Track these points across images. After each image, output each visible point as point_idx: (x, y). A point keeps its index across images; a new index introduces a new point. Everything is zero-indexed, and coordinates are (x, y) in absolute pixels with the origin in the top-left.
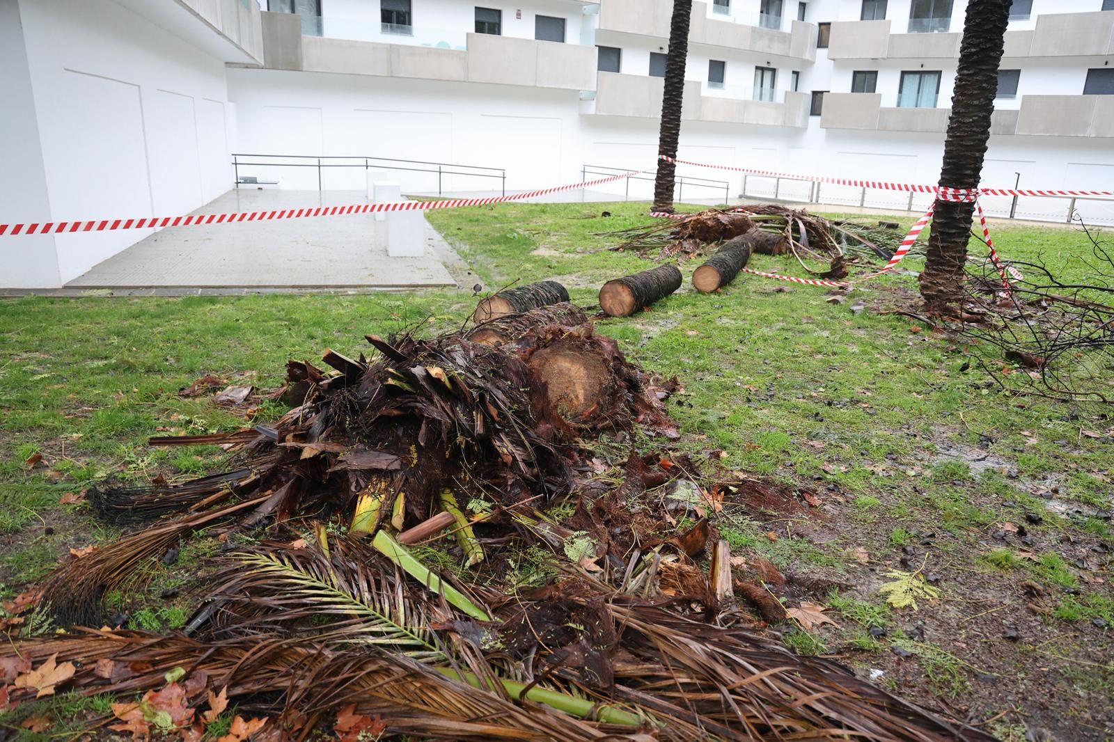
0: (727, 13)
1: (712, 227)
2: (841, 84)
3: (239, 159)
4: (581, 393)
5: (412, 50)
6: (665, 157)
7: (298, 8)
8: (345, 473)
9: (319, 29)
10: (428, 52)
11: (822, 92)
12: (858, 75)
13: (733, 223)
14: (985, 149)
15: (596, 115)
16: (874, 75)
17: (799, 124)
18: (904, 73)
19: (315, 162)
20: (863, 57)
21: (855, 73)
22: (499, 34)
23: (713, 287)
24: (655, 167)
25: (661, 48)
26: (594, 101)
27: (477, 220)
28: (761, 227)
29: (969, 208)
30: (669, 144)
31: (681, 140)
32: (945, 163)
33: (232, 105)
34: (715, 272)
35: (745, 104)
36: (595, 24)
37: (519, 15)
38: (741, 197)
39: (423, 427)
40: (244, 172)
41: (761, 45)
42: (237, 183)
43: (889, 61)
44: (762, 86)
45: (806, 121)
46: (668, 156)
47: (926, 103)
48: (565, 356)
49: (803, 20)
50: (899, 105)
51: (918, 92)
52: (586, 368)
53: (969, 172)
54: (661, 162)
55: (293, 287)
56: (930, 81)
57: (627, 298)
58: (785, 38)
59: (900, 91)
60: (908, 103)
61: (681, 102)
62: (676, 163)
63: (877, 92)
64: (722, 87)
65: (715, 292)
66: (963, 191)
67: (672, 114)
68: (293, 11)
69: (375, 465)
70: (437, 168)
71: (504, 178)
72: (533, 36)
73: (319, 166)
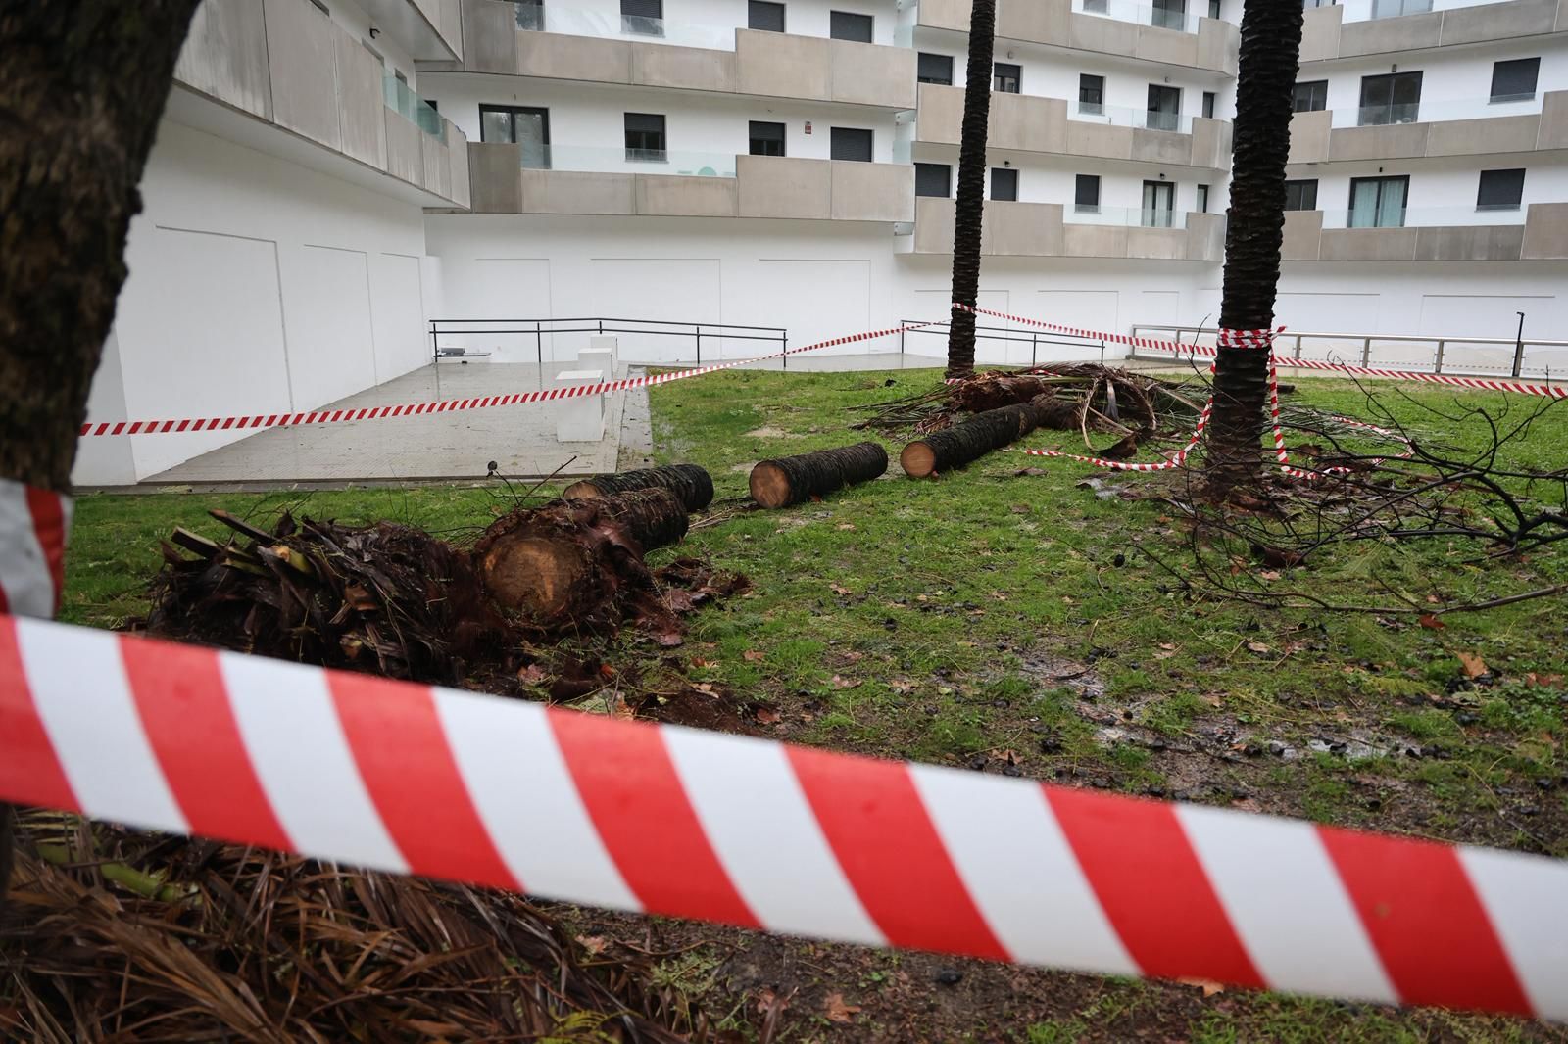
0: (1100, 112)
1: (989, 394)
3: (440, 327)
4: (549, 587)
5: (664, 181)
6: (959, 305)
7: (520, 135)
9: (547, 161)
10: (686, 181)
12: (1291, 187)
14: (1277, 276)
15: (915, 253)
16: (1312, 186)
17: (1209, 255)
18: (1355, 182)
19: (533, 326)
20: (1298, 160)
22: (783, 154)
23: (926, 471)
25: (1007, 163)
26: (913, 237)
27: (713, 395)
28: (1059, 392)
30: (965, 289)
31: (983, 283)
32: (1226, 296)
33: (433, 259)
34: (928, 451)
35: (1129, 232)
36: (912, 135)
37: (808, 129)
39: (252, 613)
40: (445, 342)
41: (1149, 153)
42: (436, 356)
43: (1332, 166)
44: (1154, 207)
46: (963, 303)
47: (1387, 224)
48: (532, 543)
49: (1211, 116)
50: (1350, 224)
51: (1378, 206)
52: (556, 557)
54: (954, 311)
55: (409, 479)
56: (1393, 192)
57: (780, 483)
58: (1183, 142)
59: (1352, 205)
60: (1364, 220)
62: (977, 313)
63: (1318, 208)
64: (1096, 211)
65: (929, 476)
67: (967, 248)
68: (514, 140)
70: (693, 330)
71: (785, 340)
72: (827, 155)
73: (539, 332)
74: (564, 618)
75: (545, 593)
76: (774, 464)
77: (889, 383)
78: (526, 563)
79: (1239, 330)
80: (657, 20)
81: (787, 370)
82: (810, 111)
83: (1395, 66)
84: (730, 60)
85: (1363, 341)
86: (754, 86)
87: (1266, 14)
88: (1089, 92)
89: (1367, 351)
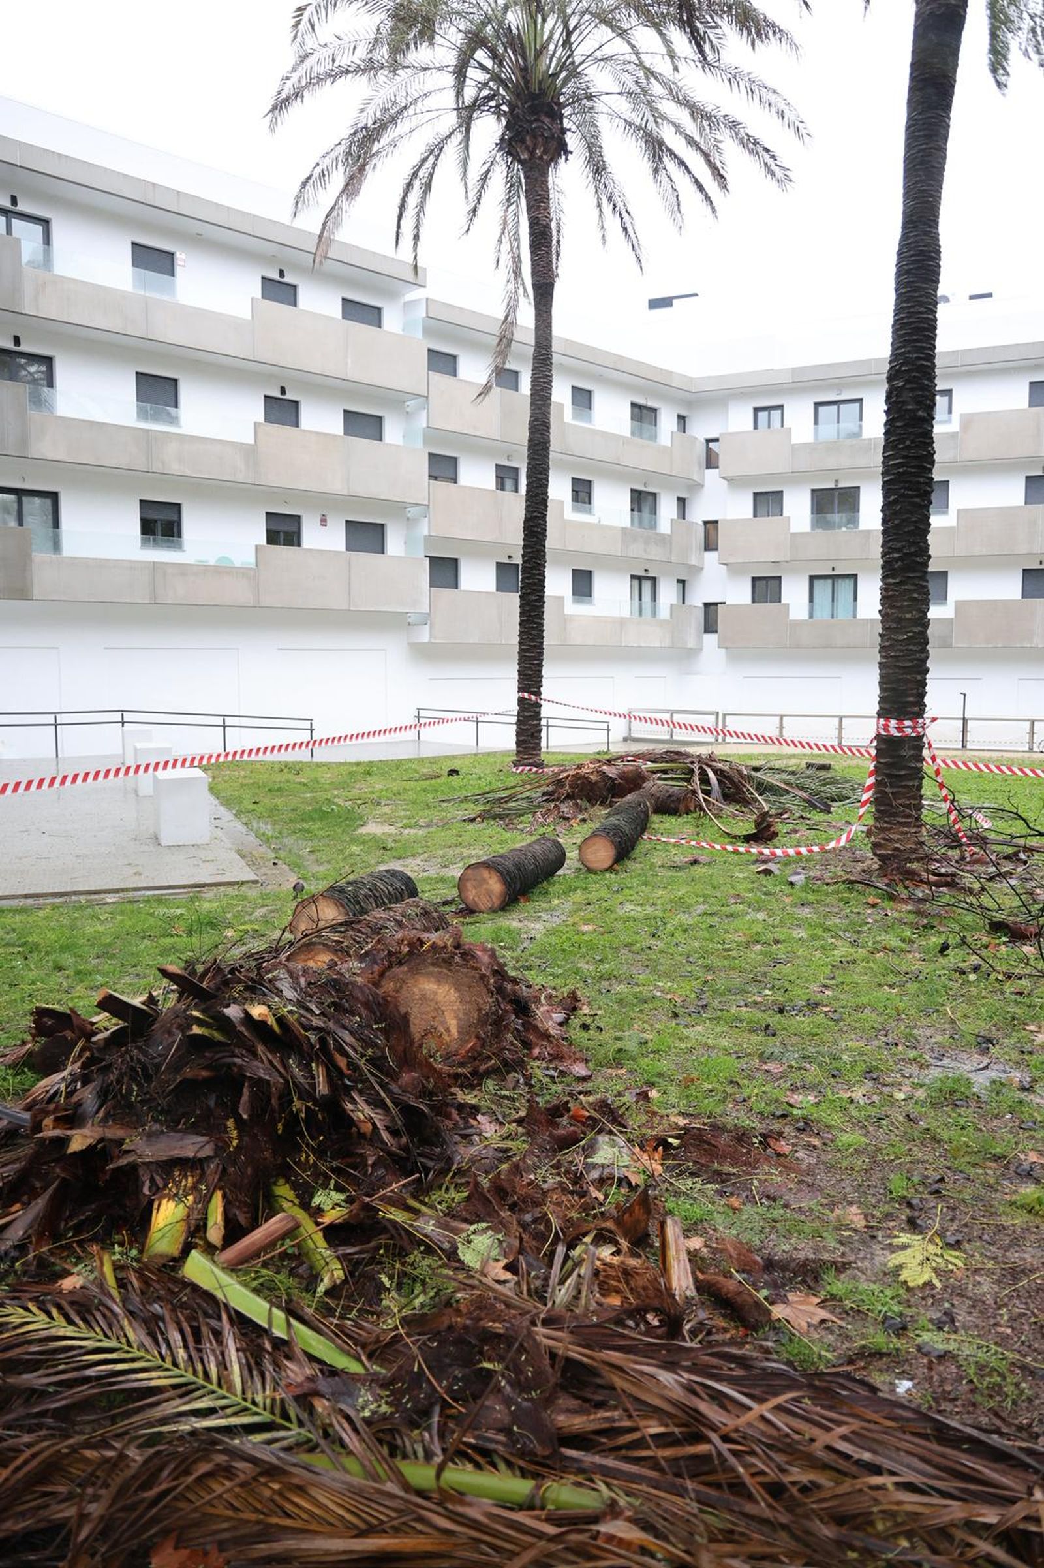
0: (589, 512)
1: (596, 783)
2: (739, 594)
4: (453, 1024)
5: (183, 570)
6: (526, 695)
7: (28, 519)
8: (133, 1168)
9: (56, 545)
10: (204, 570)
11: (716, 604)
12: (758, 583)
13: (623, 775)
14: (927, 670)
15: (430, 643)
16: (776, 582)
17: (691, 644)
18: (812, 578)
19: (50, 719)
20: (763, 559)
21: (755, 580)
22: (299, 545)
23: (608, 863)
24: (514, 708)
25: (510, 557)
26: (427, 627)
27: (279, 790)
28: (659, 779)
29: (918, 743)
30: (530, 679)
32: (881, 689)
34: (609, 844)
35: (622, 622)
36: (424, 529)
37: (324, 522)
38: (625, 739)
39: (246, 1091)
41: (636, 550)
43: (793, 564)
44: (640, 599)
45: (700, 641)
46: (531, 693)
47: (843, 614)
48: (431, 974)
49: (684, 518)
50: (811, 616)
51: (833, 600)
52: (457, 990)
53: (911, 699)
54: (521, 701)
56: (845, 587)
57: (495, 885)
58: (664, 540)
59: (811, 600)
60: (823, 612)
61: (542, 625)
62: (542, 702)
63: (783, 601)
64: (590, 603)
65: (610, 869)
66: (907, 723)
67: (532, 640)
68: (21, 524)
69: (177, 1153)
70: (219, 721)
71: (312, 730)
72: (342, 547)
73: (56, 725)
74: (475, 1057)
75: (448, 1030)
76: (486, 865)
77: (453, 772)
79: (887, 719)
80: (172, 410)
81: (315, 760)
82: (325, 505)
83: (837, 481)
84: (250, 453)
85: (837, 720)
86: (275, 478)
87: (908, 443)
88: (581, 494)
89: (840, 728)
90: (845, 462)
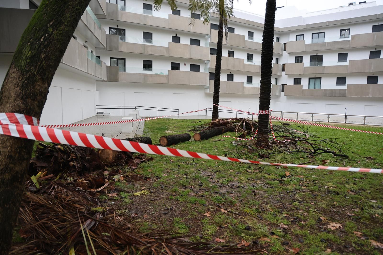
0: (252, 62)
2: (291, 82)
3: (98, 107)
4: (111, 157)
5: (151, 75)
6: (215, 105)
7: (119, 65)
9: (125, 70)
10: (156, 75)
11: (284, 85)
12: (296, 79)
13: (224, 123)
15: (209, 93)
16: (300, 79)
17: (277, 94)
18: (310, 79)
19: (120, 107)
20: (297, 72)
21: (295, 79)
22: (179, 70)
23: (199, 139)
25: (231, 73)
26: (209, 89)
27: (159, 124)
28: (233, 124)
30: (216, 101)
31: (220, 100)
32: (260, 103)
33: (98, 92)
34: (199, 135)
36: (209, 66)
37: (185, 65)
40: (99, 110)
42: (97, 114)
43: (305, 75)
45: (280, 94)
46: (216, 104)
47: (317, 88)
49: (278, 63)
50: (309, 88)
51: (315, 84)
53: (265, 106)
54: (214, 106)
56: (318, 81)
57: (165, 141)
59: (309, 84)
60: (312, 87)
61: (219, 89)
62: (219, 106)
63: (301, 84)
64: (251, 84)
65: (199, 141)
66: (264, 111)
67: (216, 92)
68: (117, 65)
70: (157, 109)
71: (178, 112)
72: (189, 70)
73: (121, 109)
74: (114, 163)
75: (110, 158)
76: (164, 137)
77: (199, 122)
78: (107, 152)
79: (262, 110)
80: (151, 40)
81: (179, 119)
82: (186, 61)
83: (317, 53)
84: (167, 49)
85: (312, 114)
86: (173, 55)
87: (266, 48)
88: (250, 57)
89: (313, 117)
90: (319, 48)
